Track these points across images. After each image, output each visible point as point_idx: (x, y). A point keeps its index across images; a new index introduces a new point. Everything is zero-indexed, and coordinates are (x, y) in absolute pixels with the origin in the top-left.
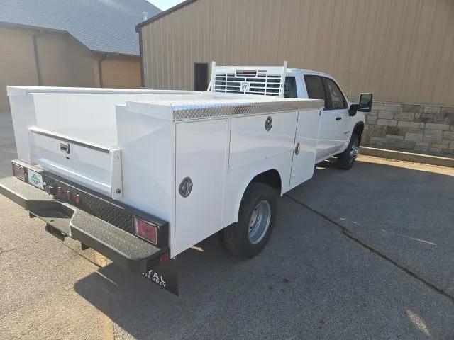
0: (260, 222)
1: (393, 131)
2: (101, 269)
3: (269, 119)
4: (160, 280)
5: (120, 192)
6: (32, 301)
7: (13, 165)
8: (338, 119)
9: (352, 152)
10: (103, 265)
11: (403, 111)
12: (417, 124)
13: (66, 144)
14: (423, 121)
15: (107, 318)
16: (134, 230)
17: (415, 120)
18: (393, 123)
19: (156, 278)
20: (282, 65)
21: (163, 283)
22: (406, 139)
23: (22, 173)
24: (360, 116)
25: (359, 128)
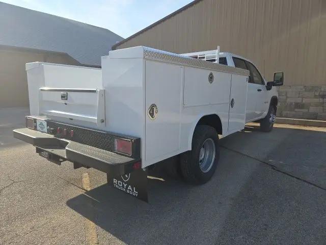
0: (207, 157)
1: (299, 106)
2: (87, 192)
3: (211, 74)
4: (133, 191)
5: (103, 122)
6: (34, 212)
7: (27, 120)
8: (259, 90)
9: (271, 119)
10: (89, 189)
11: (306, 91)
12: (317, 100)
13: (65, 93)
14: (322, 98)
15: (91, 222)
16: (114, 148)
17: (315, 97)
18: (299, 100)
19: (130, 190)
20: (216, 49)
21: (135, 193)
22: (310, 111)
23: (33, 124)
24: (274, 91)
25: (274, 101)
